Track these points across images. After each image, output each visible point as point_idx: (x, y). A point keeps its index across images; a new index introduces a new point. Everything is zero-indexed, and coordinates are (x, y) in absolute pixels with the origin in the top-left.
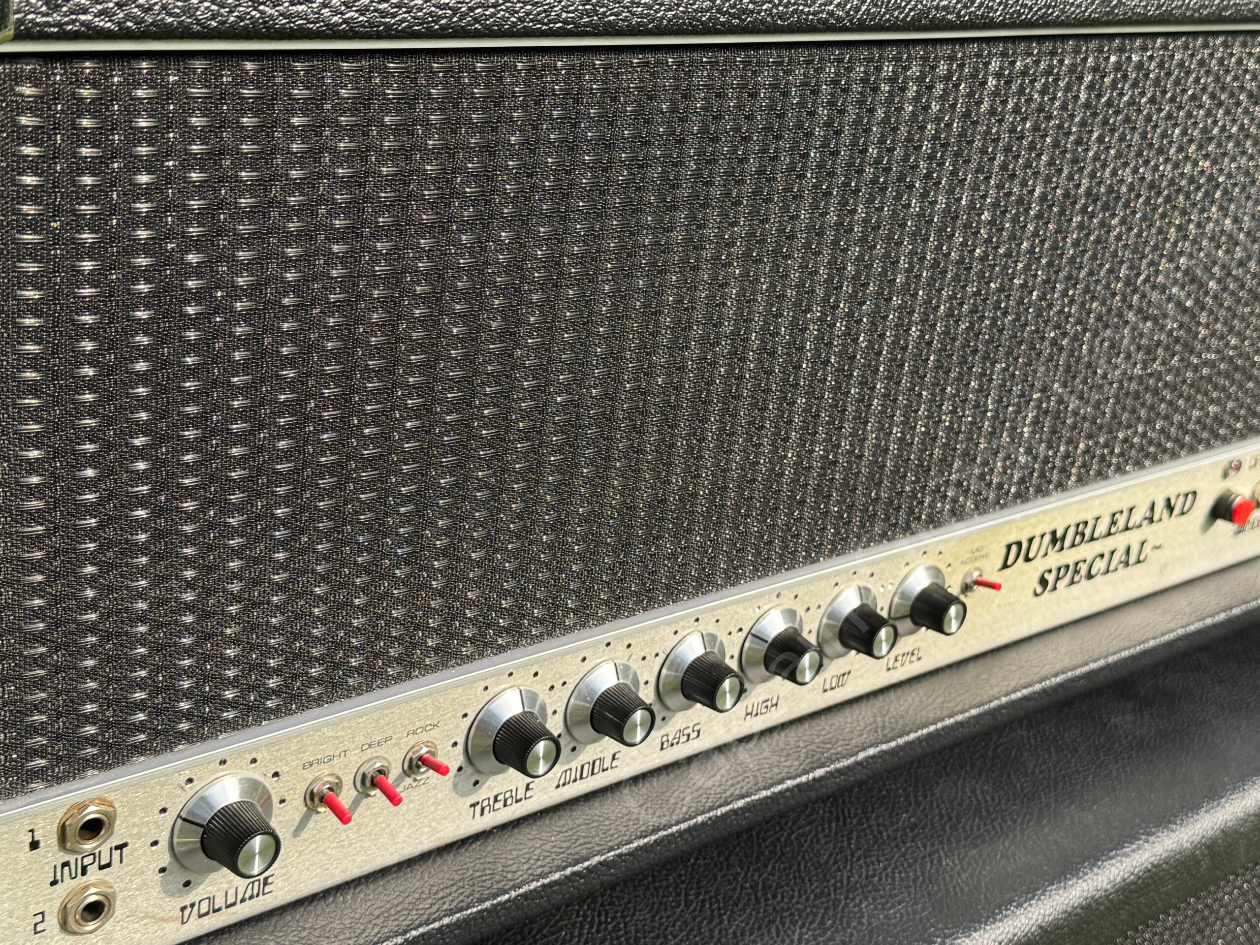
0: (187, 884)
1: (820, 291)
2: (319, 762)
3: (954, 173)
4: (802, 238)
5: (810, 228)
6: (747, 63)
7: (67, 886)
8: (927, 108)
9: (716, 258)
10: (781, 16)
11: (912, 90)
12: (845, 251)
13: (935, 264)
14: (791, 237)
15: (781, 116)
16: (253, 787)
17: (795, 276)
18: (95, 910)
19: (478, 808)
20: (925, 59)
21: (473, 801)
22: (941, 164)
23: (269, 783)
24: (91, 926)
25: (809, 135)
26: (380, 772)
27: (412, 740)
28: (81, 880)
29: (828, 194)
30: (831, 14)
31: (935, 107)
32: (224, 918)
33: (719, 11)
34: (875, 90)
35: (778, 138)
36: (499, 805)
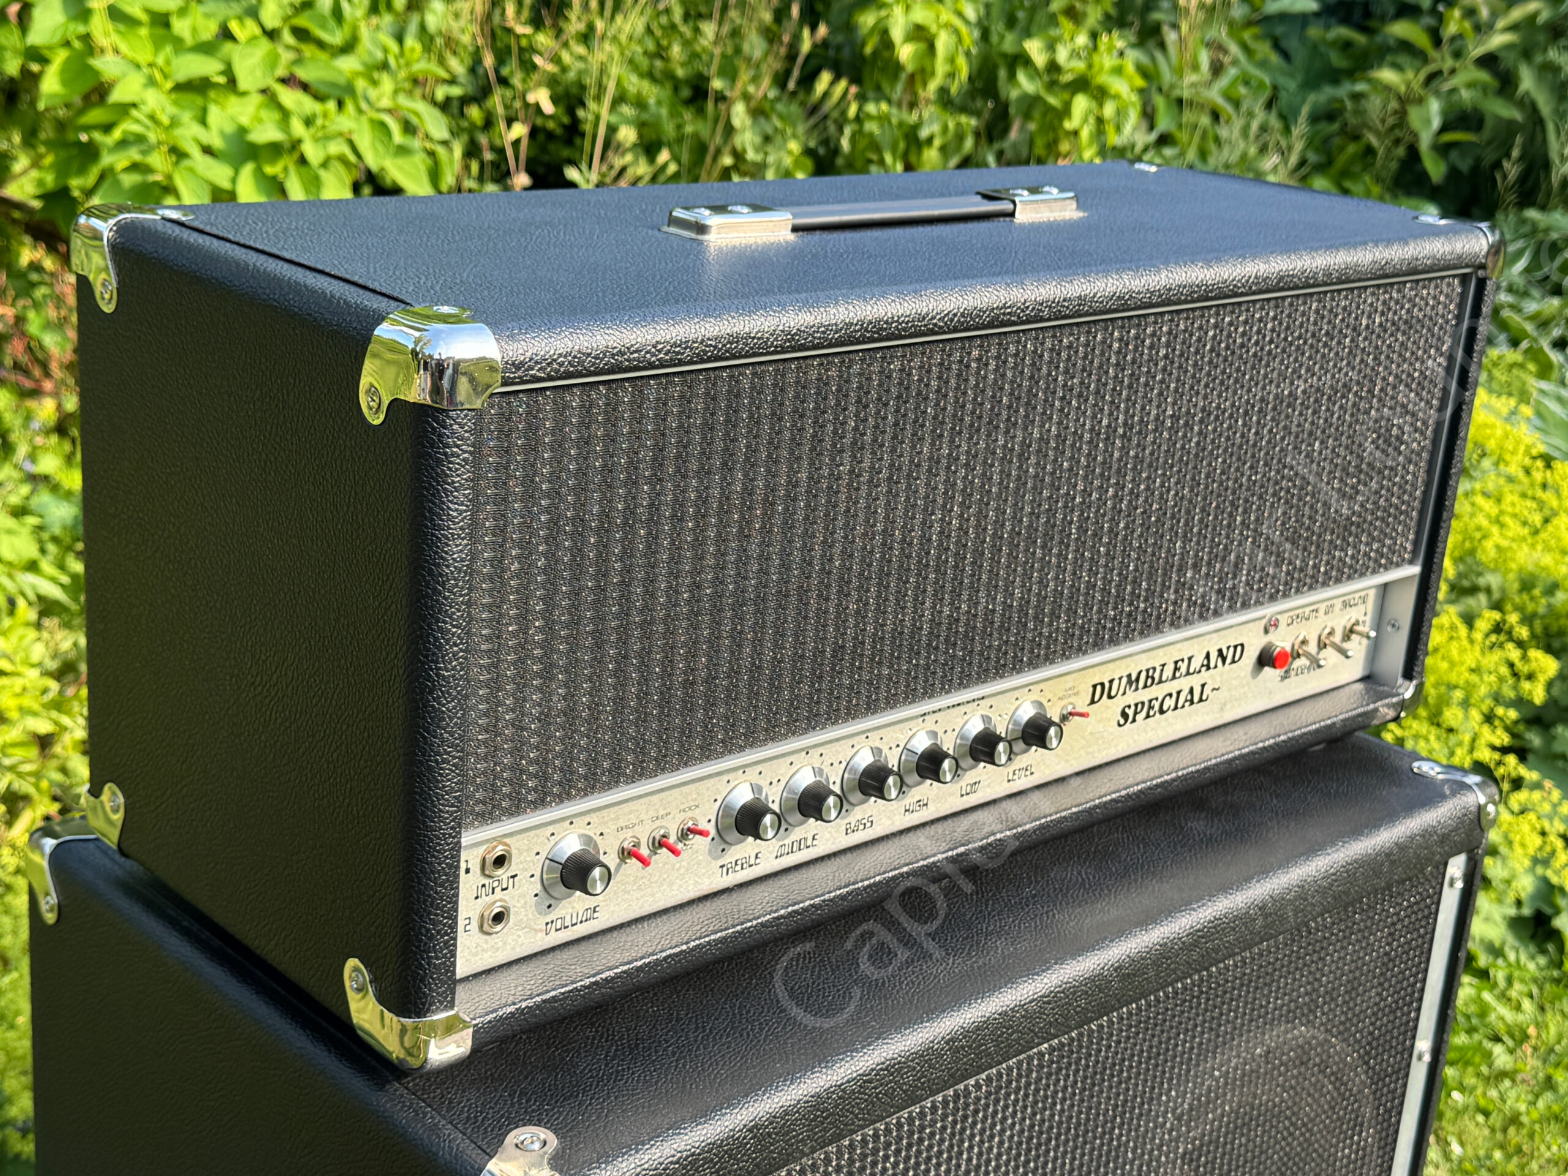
0: (550, 906)
1: (940, 501)
2: (627, 827)
3: (1026, 416)
4: (925, 466)
5: (930, 459)
6: (883, 358)
7: (485, 900)
8: (1003, 375)
9: (870, 481)
10: (904, 329)
11: (993, 364)
12: (955, 472)
13: (1019, 478)
14: (918, 465)
15: (907, 389)
16: (588, 840)
17: (922, 491)
18: (499, 918)
19: (725, 870)
20: (1000, 344)
21: (722, 864)
22: (1017, 411)
23: (598, 839)
24: (499, 927)
25: (926, 398)
26: (664, 836)
27: (682, 816)
28: (491, 898)
29: (941, 436)
30: (935, 325)
31: (1009, 374)
32: (570, 933)
33: (866, 330)
34: (968, 366)
35: (906, 402)
36: (738, 868)
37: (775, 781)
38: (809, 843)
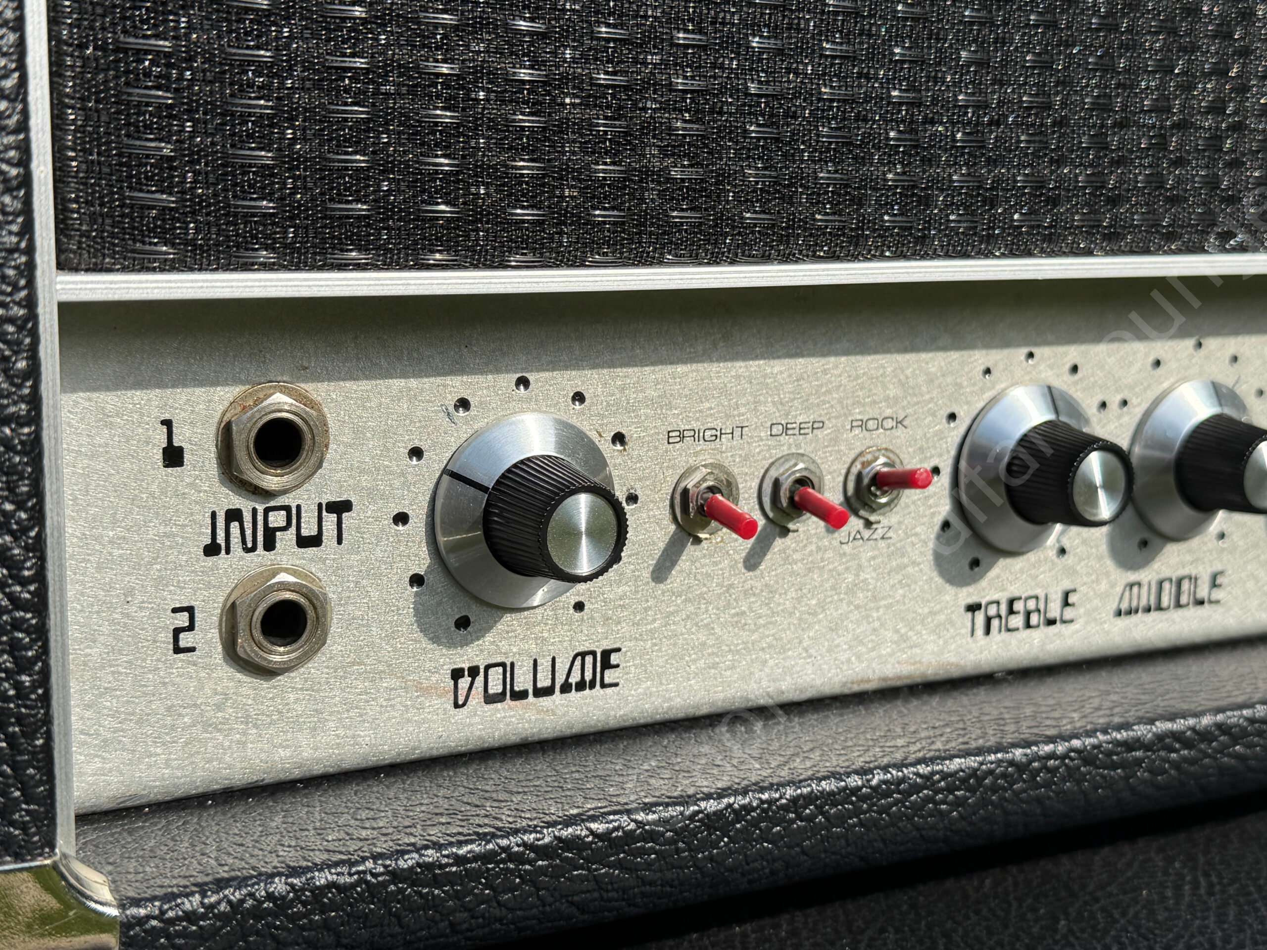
0: (463, 623)
2: (697, 435)
7: (237, 563)
19: (980, 617)
21: (972, 600)
23: (607, 450)
24: (281, 655)
26: (803, 482)
27: (860, 439)
28: (264, 558)
32: (531, 715)
36: (1017, 621)
37: (1114, 401)
38: (1203, 592)
